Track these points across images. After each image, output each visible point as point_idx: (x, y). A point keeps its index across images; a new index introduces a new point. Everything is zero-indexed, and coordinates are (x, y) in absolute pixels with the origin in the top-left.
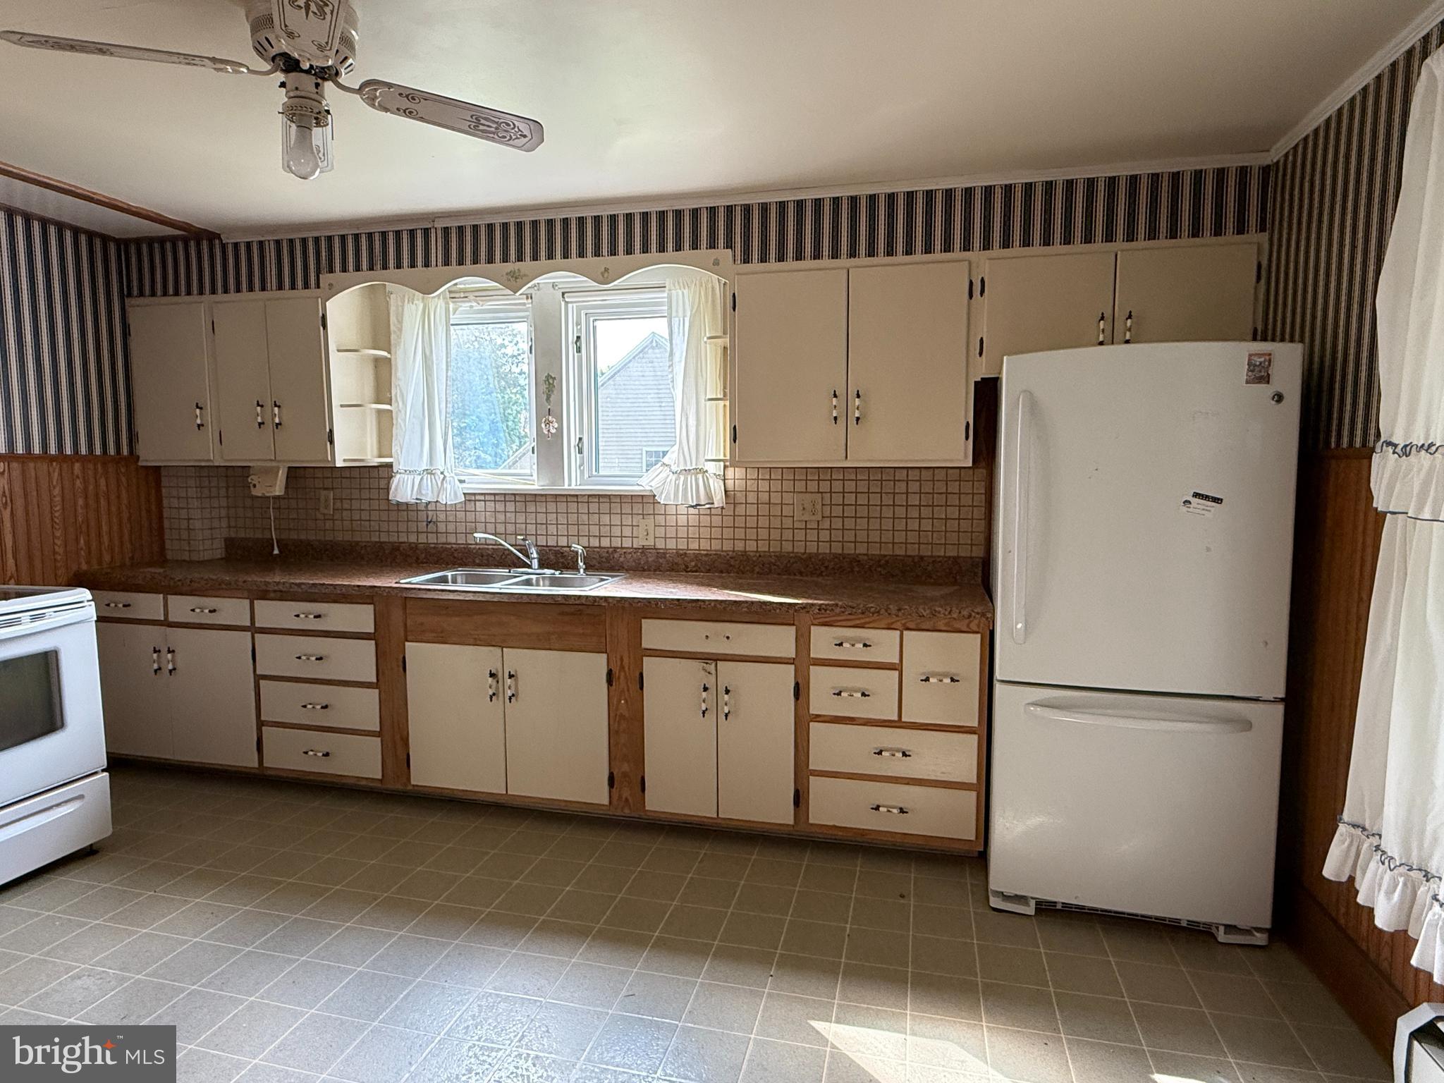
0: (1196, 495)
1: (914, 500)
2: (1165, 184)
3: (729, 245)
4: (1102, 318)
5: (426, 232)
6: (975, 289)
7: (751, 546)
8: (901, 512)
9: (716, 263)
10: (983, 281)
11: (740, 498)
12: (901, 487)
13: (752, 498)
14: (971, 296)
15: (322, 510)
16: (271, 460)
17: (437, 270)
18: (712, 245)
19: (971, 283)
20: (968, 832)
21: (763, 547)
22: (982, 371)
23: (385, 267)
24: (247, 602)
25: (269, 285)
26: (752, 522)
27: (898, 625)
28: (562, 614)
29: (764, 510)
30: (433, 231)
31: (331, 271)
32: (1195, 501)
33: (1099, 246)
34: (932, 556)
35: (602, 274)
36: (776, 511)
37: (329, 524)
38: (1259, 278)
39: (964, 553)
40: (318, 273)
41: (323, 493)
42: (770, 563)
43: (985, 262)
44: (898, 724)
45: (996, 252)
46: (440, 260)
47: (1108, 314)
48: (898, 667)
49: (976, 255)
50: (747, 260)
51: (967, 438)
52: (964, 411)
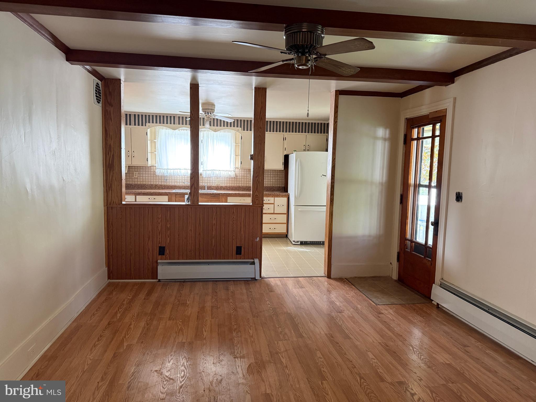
0: (323, 175)
1: (272, 176)
2: (313, 124)
3: (241, 127)
4: (304, 146)
5: (174, 117)
6: (284, 139)
7: (240, 185)
8: (269, 178)
9: (238, 130)
10: (286, 138)
11: (238, 175)
12: (269, 173)
13: (240, 175)
14: (284, 140)
15: (134, 177)
16: (131, 164)
17: (177, 125)
18: (237, 127)
19: (284, 138)
20: (285, 231)
21: (243, 185)
22: (285, 153)
23: (164, 123)
24: (134, 196)
25: (132, 124)
26: (240, 180)
27: (274, 197)
28: (211, 197)
29: (243, 177)
30: (176, 117)
31: (149, 122)
32: (322, 176)
33: (304, 133)
34: (275, 186)
35: (215, 130)
36: (245, 178)
37: (136, 180)
38: (327, 141)
39: (281, 186)
40: (146, 122)
41: (135, 172)
42: (244, 188)
43: (287, 135)
44: (274, 213)
45: (288, 133)
46: (177, 123)
47: (305, 145)
48: (274, 204)
49: (284, 133)
50: (244, 130)
51: (283, 165)
52: (282, 160)
